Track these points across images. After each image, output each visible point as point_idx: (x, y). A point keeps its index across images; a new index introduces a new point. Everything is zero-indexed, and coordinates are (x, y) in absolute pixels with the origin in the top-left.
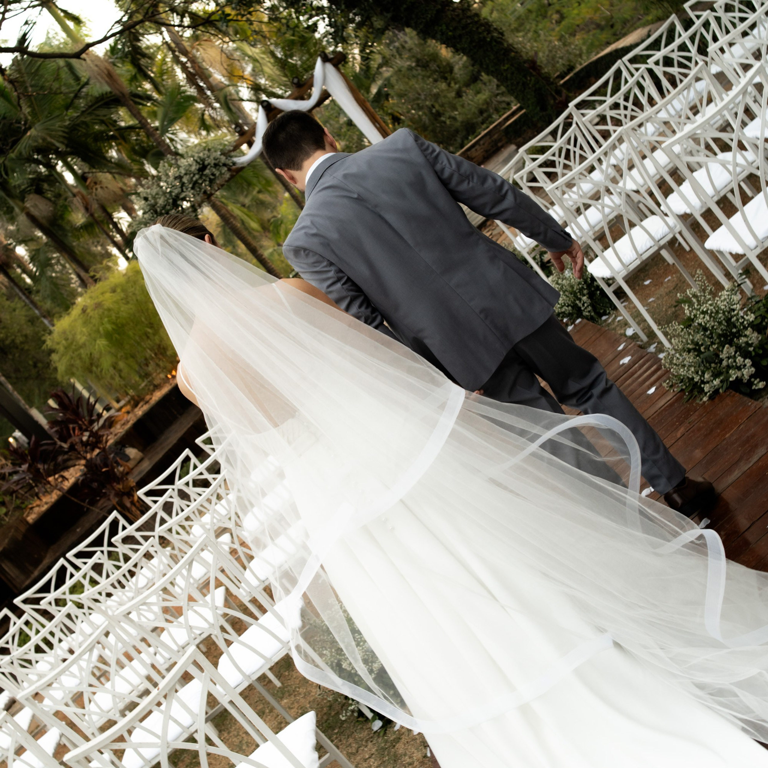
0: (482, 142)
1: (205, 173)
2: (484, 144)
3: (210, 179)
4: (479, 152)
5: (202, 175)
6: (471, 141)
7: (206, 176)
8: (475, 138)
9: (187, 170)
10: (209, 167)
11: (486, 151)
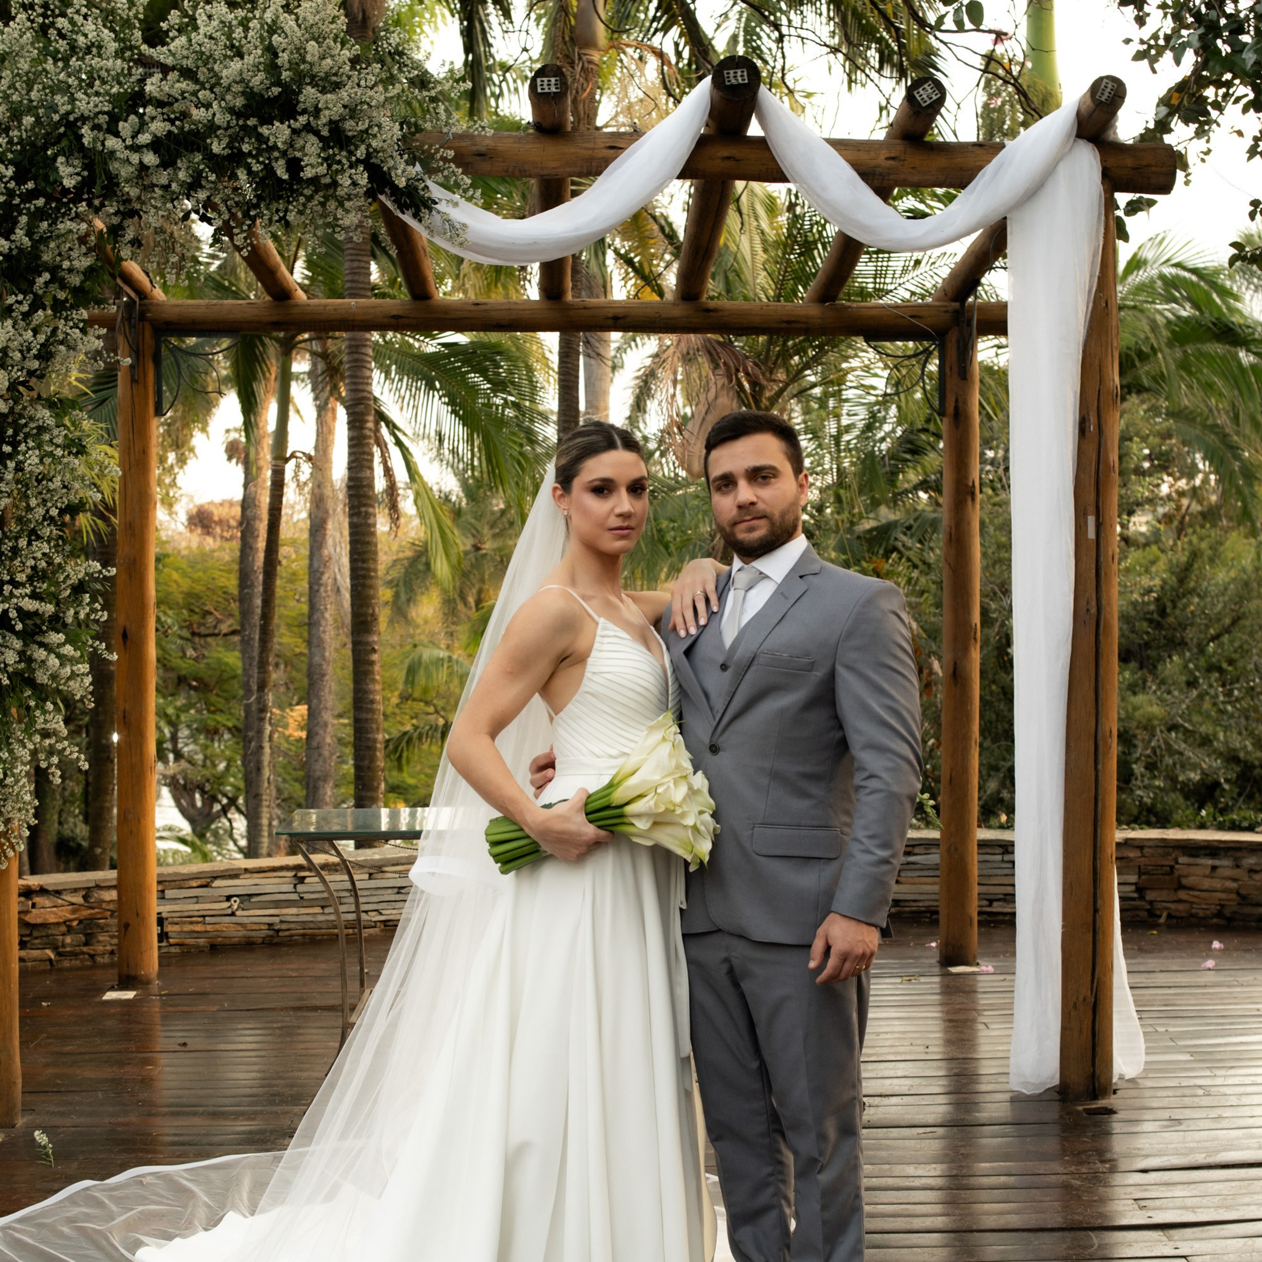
0: (1251, 861)
1: (264, 130)
2: (1252, 871)
3: (269, 170)
4: (1217, 884)
5: (252, 132)
6: (1202, 826)
7: (265, 147)
8: (1221, 827)
9: (206, 59)
10: (303, 119)
11: (1243, 899)
